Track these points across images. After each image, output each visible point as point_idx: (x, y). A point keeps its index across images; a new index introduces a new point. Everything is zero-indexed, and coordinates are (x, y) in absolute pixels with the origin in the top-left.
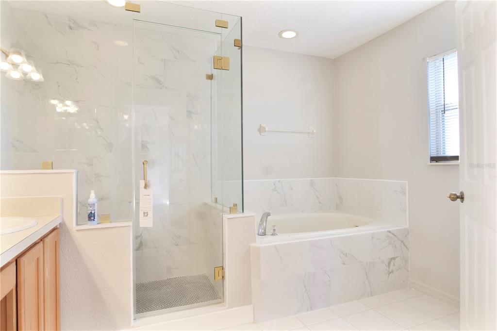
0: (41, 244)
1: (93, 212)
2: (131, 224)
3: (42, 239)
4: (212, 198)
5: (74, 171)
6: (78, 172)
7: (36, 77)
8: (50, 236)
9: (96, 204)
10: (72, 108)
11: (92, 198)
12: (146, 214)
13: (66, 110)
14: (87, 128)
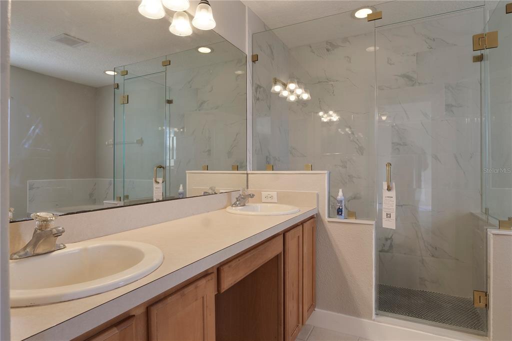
0: (301, 227)
1: (341, 208)
2: (373, 223)
3: (302, 223)
4: (482, 208)
5: (326, 172)
6: (330, 173)
7: (306, 96)
8: (308, 222)
9: (343, 202)
10: (335, 118)
11: (340, 196)
12: (389, 216)
13: (331, 120)
14: (350, 133)
